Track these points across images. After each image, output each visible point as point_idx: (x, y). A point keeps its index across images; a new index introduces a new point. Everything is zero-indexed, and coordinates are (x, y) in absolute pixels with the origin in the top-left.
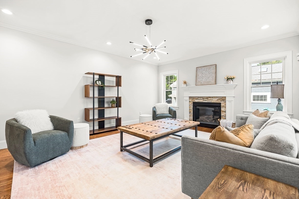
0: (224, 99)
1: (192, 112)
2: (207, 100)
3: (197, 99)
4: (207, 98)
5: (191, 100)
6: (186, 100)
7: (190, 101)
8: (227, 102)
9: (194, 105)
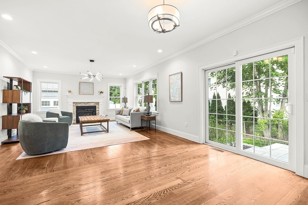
0: (98, 103)
1: (76, 113)
3: (79, 104)
4: (88, 103)
5: (74, 105)
6: (70, 105)
8: (100, 105)
9: (77, 108)
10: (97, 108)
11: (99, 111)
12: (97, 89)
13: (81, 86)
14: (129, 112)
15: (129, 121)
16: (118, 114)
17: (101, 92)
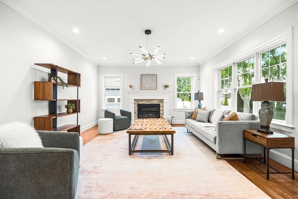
0: (162, 101)
1: (137, 113)
2: (149, 102)
3: (141, 101)
4: (150, 100)
5: (136, 103)
6: (131, 103)
7: (135, 103)
8: (164, 103)
9: (138, 107)
10: (161, 107)
11: (163, 110)
12: (161, 82)
14: (207, 117)
15: (215, 138)
16: (189, 118)
17: (166, 86)
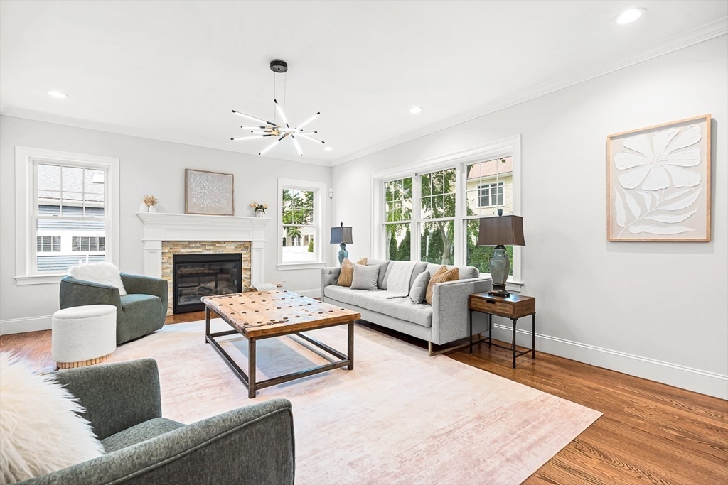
0: (247, 245)
2: (212, 247)
3: (184, 247)
4: (214, 243)
5: (166, 250)
6: (152, 251)
7: (163, 253)
8: (254, 251)
9: (175, 263)
10: (245, 261)
11: (250, 269)
12: (247, 195)
13: (193, 184)
16: (330, 285)
17: (260, 208)
